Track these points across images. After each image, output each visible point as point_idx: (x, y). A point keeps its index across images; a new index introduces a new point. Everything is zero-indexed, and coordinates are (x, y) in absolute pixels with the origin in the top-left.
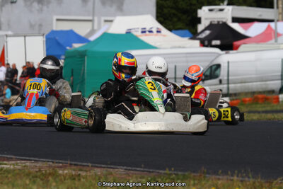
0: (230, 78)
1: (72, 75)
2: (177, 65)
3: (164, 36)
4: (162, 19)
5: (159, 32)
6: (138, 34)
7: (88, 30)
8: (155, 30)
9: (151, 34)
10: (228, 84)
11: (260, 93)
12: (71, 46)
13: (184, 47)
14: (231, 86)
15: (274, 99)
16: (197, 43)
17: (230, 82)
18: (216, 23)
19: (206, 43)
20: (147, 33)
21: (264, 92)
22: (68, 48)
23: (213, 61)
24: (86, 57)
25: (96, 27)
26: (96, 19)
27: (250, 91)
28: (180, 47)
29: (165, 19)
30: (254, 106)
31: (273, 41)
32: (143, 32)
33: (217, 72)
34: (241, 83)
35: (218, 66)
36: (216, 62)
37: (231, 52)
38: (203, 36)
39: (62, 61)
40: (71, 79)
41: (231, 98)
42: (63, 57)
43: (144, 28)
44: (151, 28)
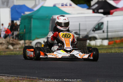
0: (109, 29)
1: (25, 28)
2: (80, 23)
3: (74, 7)
5: (71, 5)
7: (33, 5)
8: (68, 4)
10: (107, 32)
12: (24, 13)
13: (84, 14)
14: (109, 34)
16: (91, 11)
17: (109, 32)
19: (96, 11)
20: (65, 6)
22: (22, 14)
24: (32, 20)
25: (37, 3)
27: (119, 36)
28: (82, 13)
30: (121, 44)
33: (102, 27)
34: (115, 32)
35: (102, 23)
36: (101, 21)
37: (109, 16)
38: (94, 7)
39: (20, 21)
40: (24, 30)
41: (110, 40)
42: (20, 19)
43: (63, 4)
44: (67, 3)
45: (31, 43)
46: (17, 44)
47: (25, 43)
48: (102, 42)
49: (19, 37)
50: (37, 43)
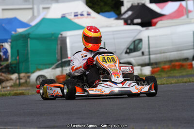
0: (151, 50)
1: (18, 55)
2: (106, 41)
3: (94, 18)
4: (91, 5)
5: (89, 14)
6: (71, 17)
7: (30, 17)
8: (85, 14)
9: (82, 16)
10: (149, 55)
11: (177, 61)
12: (16, 31)
13: (110, 27)
14: (152, 56)
15: (189, 65)
16: (121, 22)
17: (151, 53)
18: (136, 4)
19: (129, 22)
20: (79, 16)
21: (180, 60)
22: (13, 33)
23: (135, 36)
24: (29, 40)
25: (36, 14)
26: (35, 7)
27: (168, 59)
28: (107, 26)
29: (93, 4)
30: (172, 72)
31: (185, 17)
32: (75, 16)
33: (140, 45)
34: (161, 53)
35: (140, 40)
36: (138, 37)
37: (150, 28)
38: (126, 16)
39: (9, 43)
40: (17, 58)
41: (153, 66)
42: (10, 40)
43: (77, 13)
44: (82, 12)
45: (29, 77)
46: (7, 80)
47: (19, 78)
48: (141, 70)
49: (10, 69)
50: (38, 77)
